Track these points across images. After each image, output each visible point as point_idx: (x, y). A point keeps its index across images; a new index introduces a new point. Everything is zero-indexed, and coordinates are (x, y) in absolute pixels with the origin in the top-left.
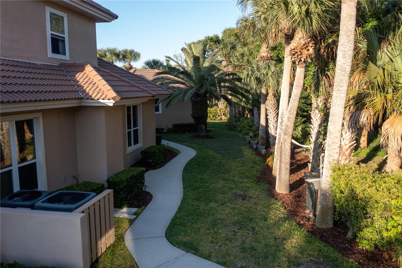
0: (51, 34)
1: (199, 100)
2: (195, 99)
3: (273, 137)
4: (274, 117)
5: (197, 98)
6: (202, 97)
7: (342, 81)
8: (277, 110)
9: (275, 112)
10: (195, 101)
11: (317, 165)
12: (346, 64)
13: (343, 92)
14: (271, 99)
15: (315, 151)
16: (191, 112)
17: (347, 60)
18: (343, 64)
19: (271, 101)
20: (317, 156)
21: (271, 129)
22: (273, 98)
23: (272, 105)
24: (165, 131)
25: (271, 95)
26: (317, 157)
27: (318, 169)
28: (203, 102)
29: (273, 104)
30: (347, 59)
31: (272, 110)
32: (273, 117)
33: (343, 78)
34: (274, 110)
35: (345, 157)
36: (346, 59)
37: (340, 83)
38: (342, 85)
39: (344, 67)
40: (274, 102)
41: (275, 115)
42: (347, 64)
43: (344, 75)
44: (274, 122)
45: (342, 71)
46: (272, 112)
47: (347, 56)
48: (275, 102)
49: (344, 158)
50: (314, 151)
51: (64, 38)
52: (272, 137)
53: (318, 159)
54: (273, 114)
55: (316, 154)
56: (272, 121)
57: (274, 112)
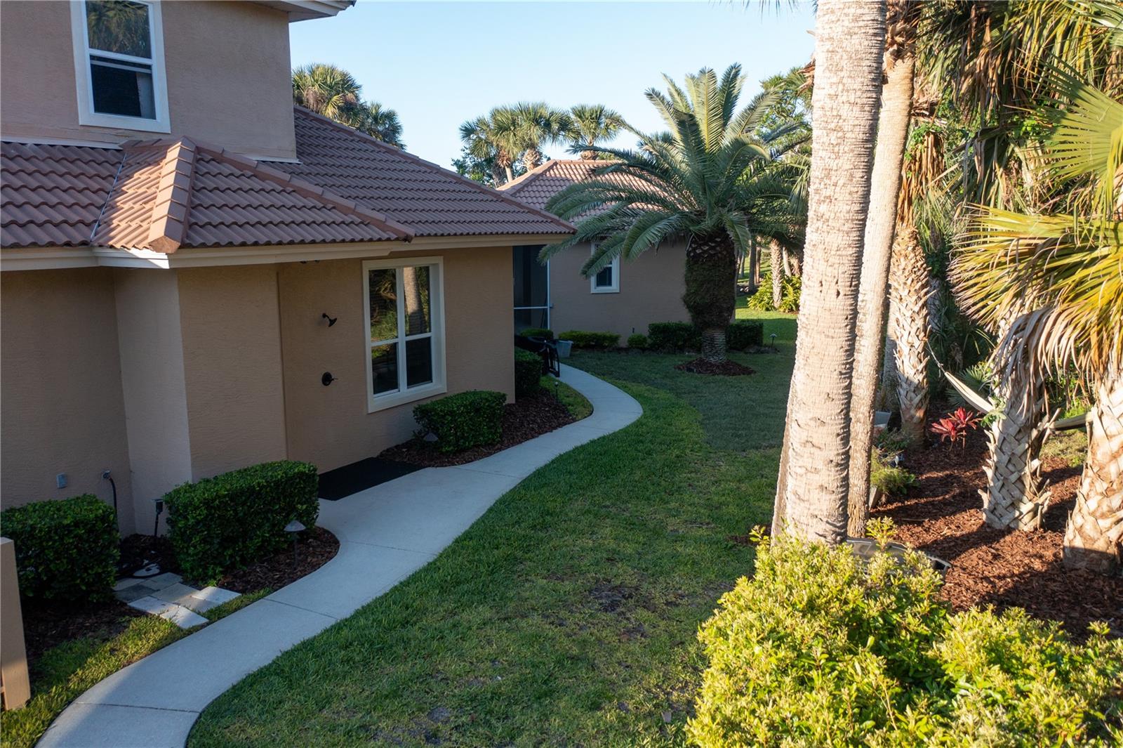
0: (92, 57)
1: (704, 252)
2: (694, 249)
3: (910, 385)
4: (916, 316)
5: (700, 246)
6: (716, 242)
7: (828, 176)
8: (925, 290)
9: (920, 298)
10: (692, 254)
11: (1009, 501)
12: (840, 99)
13: (837, 225)
14: (903, 252)
15: (1005, 448)
16: (683, 290)
17: (845, 81)
18: (828, 101)
19: (902, 259)
20: (1010, 467)
21: (903, 357)
22: (910, 249)
23: (907, 273)
24: (623, 343)
25: (906, 239)
26: (1012, 473)
27: (1011, 516)
28: (716, 258)
29: (910, 268)
30: (844, 74)
31: (907, 291)
32: (909, 314)
33: (833, 165)
34: (913, 290)
35: (1105, 485)
36: (842, 74)
37: (822, 186)
38: (829, 192)
39: (835, 113)
40: (913, 261)
41: (916, 309)
42: (844, 98)
43: (836, 149)
44: (913, 333)
45: (825, 128)
46: (908, 298)
47: (844, 63)
48: (919, 264)
49: (1101, 486)
50: (1001, 449)
51: (149, 67)
52: (904, 385)
53: (1014, 478)
54: (911, 306)
55: (1005, 458)
56: (907, 327)
57: (915, 297)
